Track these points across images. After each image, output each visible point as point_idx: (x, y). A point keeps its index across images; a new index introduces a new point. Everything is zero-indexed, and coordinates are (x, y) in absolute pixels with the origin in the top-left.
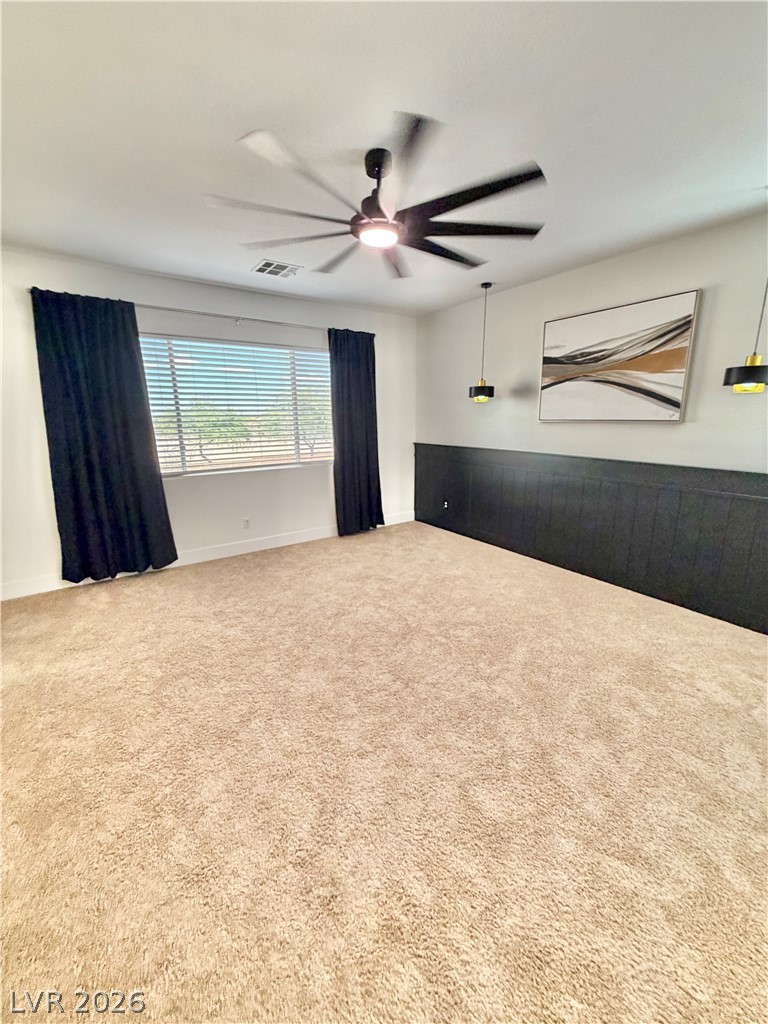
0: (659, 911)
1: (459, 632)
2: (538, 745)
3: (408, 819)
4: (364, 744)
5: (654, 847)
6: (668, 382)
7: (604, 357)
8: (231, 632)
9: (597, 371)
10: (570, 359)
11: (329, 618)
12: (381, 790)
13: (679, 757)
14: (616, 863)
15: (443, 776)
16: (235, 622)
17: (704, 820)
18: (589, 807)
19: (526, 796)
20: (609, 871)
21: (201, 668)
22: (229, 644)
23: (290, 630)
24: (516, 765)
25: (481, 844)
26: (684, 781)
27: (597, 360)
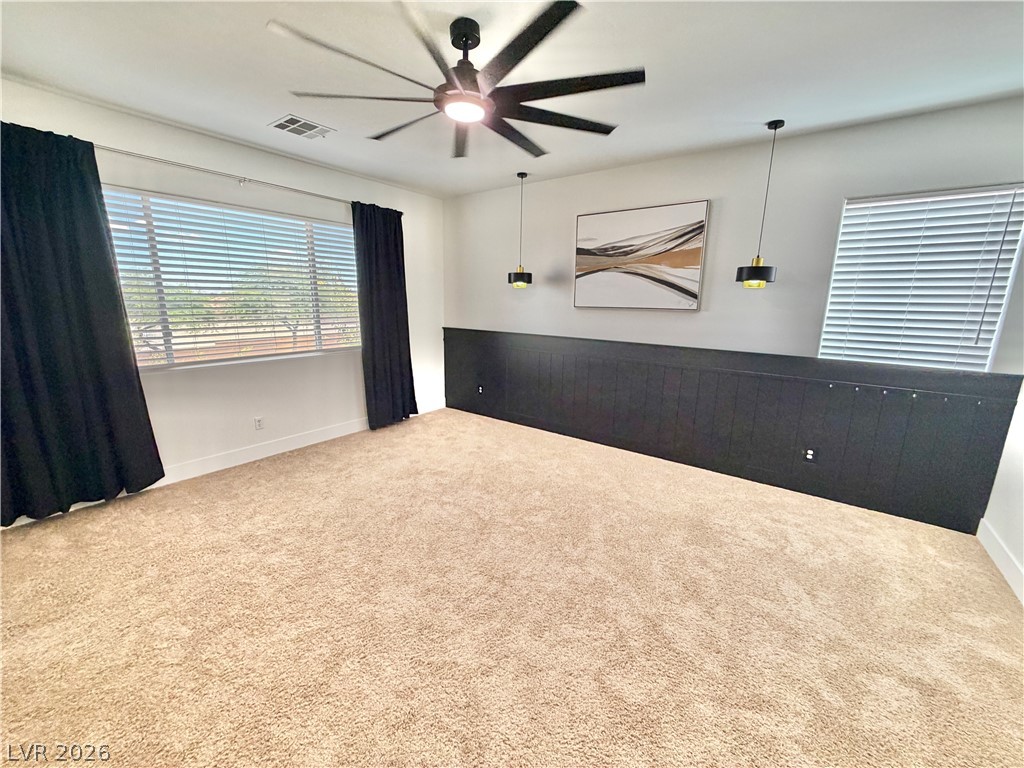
0: (796, 747)
1: (534, 519)
2: (646, 617)
3: (559, 730)
4: (484, 660)
5: (769, 690)
6: (686, 276)
7: (632, 252)
8: (273, 559)
9: (626, 264)
10: (603, 252)
11: (392, 524)
12: (521, 706)
13: (754, 601)
14: (749, 714)
15: (576, 673)
16: (275, 546)
17: (792, 654)
18: (708, 667)
19: (656, 672)
20: (747, 723)
21: (248, 612)
22: (277, 575)
23: (350, 544)
24: (636, 644)
25: (637, 733)
26: (765, 623)
27: (626, 254)
